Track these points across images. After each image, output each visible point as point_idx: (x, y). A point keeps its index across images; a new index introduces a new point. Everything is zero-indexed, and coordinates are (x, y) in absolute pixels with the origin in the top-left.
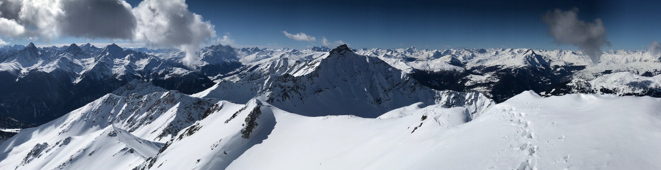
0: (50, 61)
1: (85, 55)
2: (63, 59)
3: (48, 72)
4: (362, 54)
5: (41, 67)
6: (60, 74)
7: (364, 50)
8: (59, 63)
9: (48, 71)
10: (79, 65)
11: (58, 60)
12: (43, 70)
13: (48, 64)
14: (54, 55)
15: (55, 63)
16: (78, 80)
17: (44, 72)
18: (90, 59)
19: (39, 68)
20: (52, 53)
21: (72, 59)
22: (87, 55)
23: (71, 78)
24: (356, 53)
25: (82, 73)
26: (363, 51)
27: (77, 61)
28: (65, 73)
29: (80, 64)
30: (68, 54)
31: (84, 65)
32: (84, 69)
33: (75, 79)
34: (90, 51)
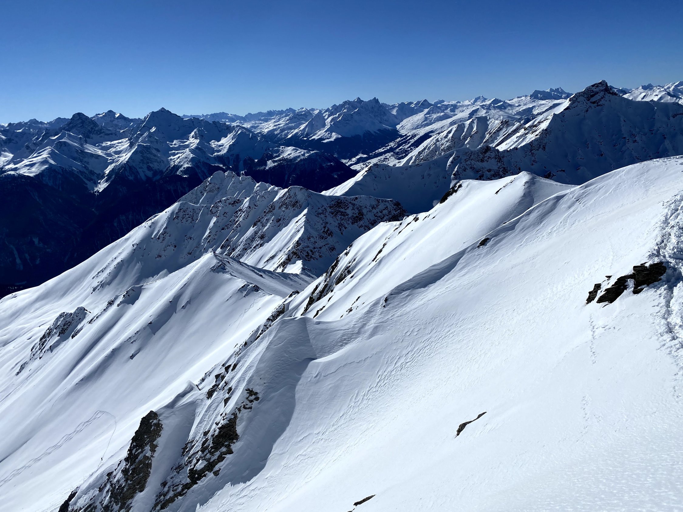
0: (32, 152)
1: (108, 135)
2: (61, 145)
3: (31, 175)
4: (639, 99)
5: (12, 166)
6: (60, 176)
7: (645, 88)
8: (52, 155)
9: (33, 172)
10: (99, 156)
11: (49, 149)
12: (21, 172)
13: (26, 157)
14: (37, 139)
15: (45, 155)
16: (102, 186)
17: (22, 177)
18: (120, 141)
19: (7, 167)
20: (33, 135)
21: (82, 145)
22: (112, 134)
23: (86, 181)
24: (625, 96)
25: (107, 171)
26: (642, 90)
27: (91, 149)
28: (72, 173)
29: (100, 152)
30: (69, 135)
31: (109, 155)
32: (111, 163)
33: (96, 184)
34: (116, 125)
